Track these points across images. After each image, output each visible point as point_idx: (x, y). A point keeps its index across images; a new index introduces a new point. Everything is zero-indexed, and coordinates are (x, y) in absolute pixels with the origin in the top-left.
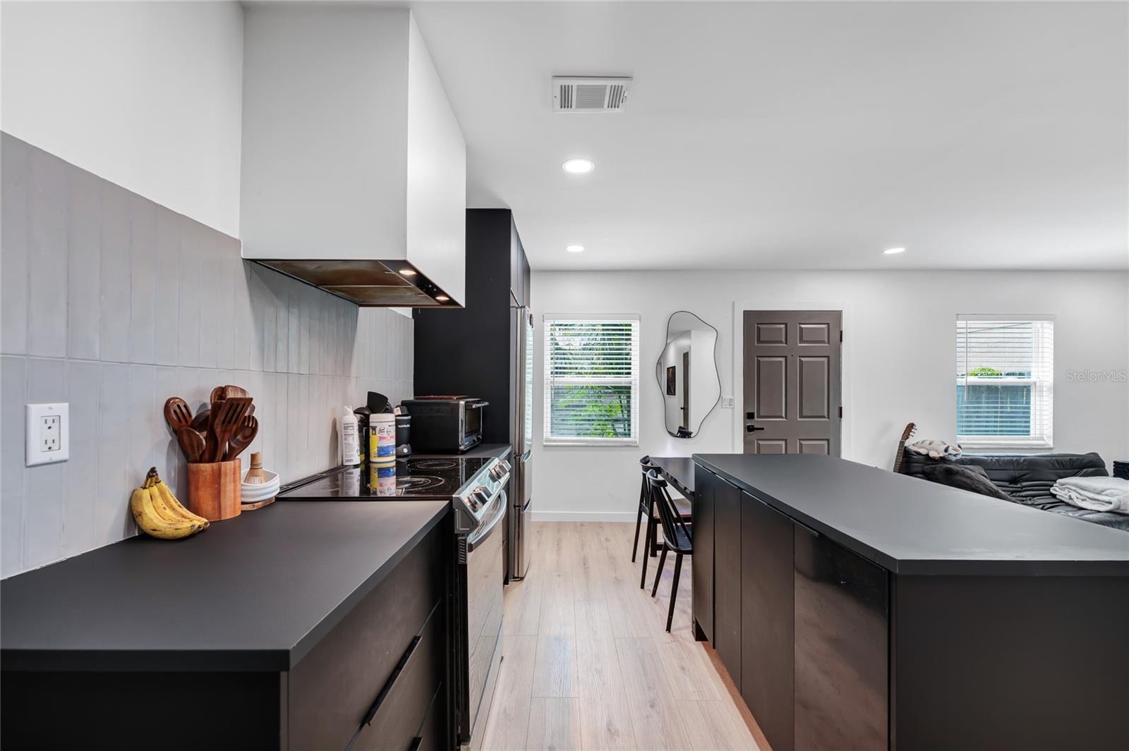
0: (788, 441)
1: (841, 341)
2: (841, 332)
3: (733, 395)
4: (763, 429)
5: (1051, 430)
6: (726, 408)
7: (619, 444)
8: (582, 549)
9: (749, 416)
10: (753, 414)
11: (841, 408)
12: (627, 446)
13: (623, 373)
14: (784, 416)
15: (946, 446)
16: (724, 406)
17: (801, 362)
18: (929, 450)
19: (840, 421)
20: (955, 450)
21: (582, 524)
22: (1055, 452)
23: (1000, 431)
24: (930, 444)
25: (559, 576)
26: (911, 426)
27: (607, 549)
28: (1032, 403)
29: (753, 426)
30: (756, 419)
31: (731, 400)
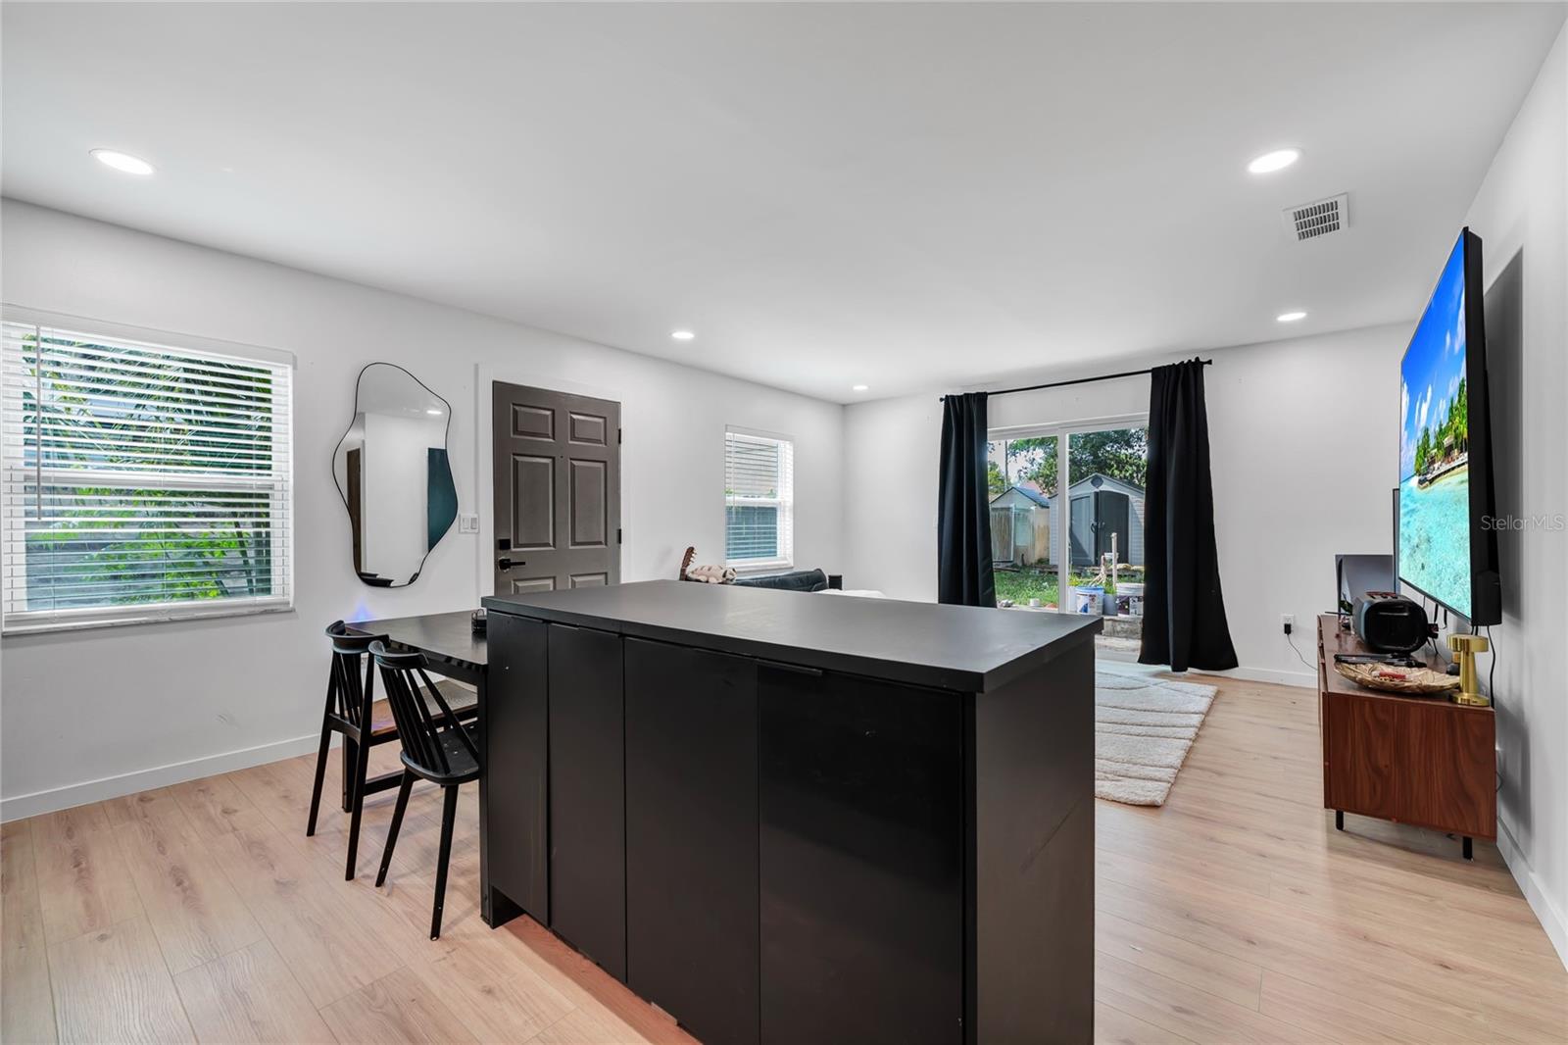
0: (557, 579)
1: (620, 442)
2: (620, 431)
3: (477, 512)
4: (524, 563)
5: (792, 550)
6: (466, 533)
7: (245, 611)
8: (163, 852)
9: (502, 545)
10: (508, 541)
11: (620, 530)
12: (266, 612)
13: (249, 467)
14: (551, 543)
15: (723, 571)
16: (462, 530)
17: (573, 466)
18: (708, 577)
19: (619, 547)
20: (731, 574)
21: (144, 798)
22: (796, 570)
23: (758, 553)
24: (709, 570)
25: (103, 938)
26: (690, 551)
27: (234, 829)
28: (778, 523)
29: (509, 560)
30: (513, 549)
31: (474, 520)
